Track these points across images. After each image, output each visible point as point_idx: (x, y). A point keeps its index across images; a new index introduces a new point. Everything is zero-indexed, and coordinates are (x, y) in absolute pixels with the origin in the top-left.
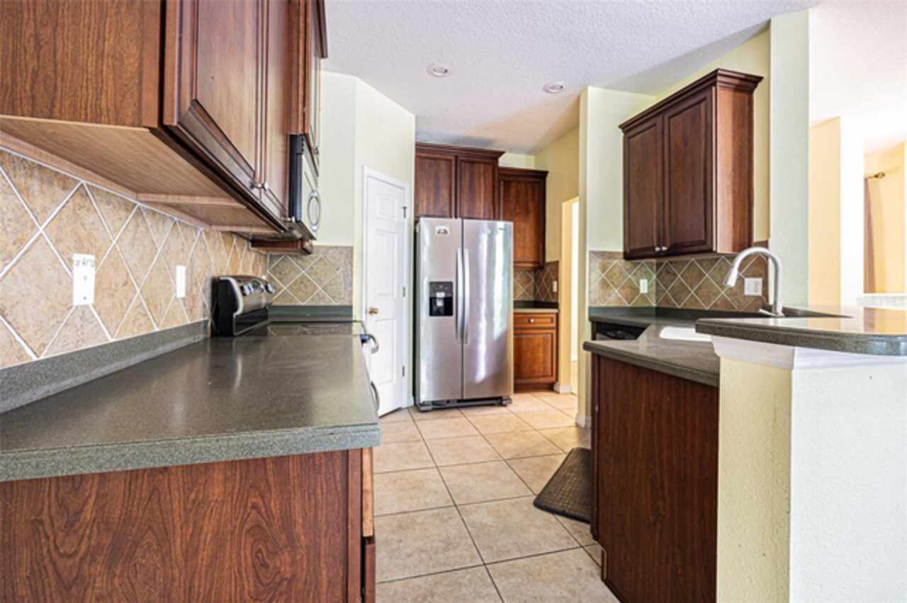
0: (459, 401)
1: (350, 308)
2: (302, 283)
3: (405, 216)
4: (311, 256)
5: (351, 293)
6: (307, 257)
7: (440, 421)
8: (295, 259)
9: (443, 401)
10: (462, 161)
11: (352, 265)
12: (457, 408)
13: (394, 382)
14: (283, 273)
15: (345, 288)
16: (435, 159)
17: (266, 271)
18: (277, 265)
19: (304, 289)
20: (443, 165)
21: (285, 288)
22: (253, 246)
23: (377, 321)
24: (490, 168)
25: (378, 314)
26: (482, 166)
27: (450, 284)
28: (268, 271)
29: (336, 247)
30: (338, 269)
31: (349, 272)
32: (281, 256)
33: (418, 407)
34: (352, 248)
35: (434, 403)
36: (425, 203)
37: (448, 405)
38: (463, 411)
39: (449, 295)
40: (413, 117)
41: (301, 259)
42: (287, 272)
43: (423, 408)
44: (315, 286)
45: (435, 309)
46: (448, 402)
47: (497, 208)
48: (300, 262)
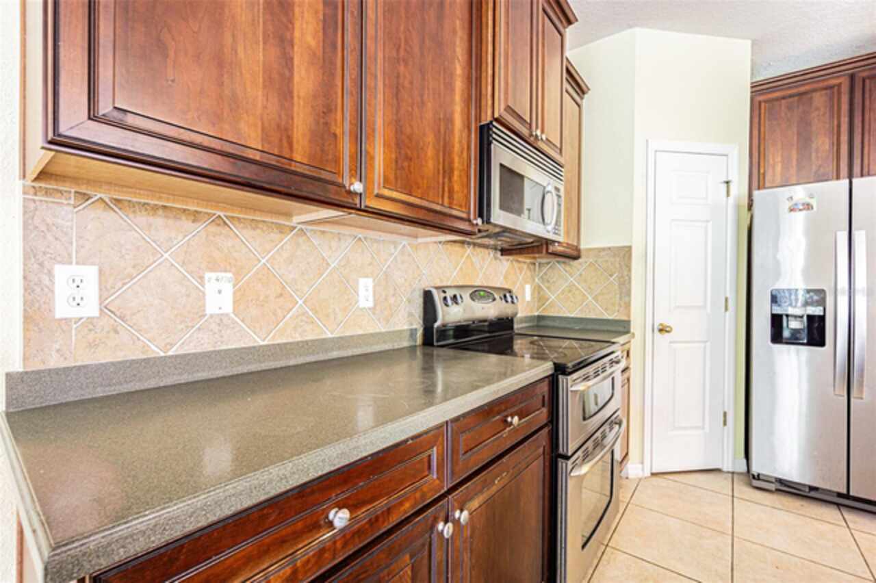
0: (840, 495)
1: (628, 322)
2: (570, 291)
3: (728, 194)
4: (580, 260)
5: (628, 305)
6: (575, 263)
7: (790, 518)
8: (563, 265)
9: (804, 485)
11: (630, 270)
12: (838, 505)
13: (707, 429)
14: (551, 281)
15: (621, 299)
17: (534, 280)
18: (545, 274)
19: (573, 299)
21: (553, 297)
22: (502, 255)
23: (671, 342)
25: (673, 332)
27: (821, 292)
28: (537, 280)
29: (609, 248)
30: (611, 276)
31: (627, 278)
32: (549, 263)
33: (753, 479)
34: (628, 250)
35: (780, 481)
36: (779, 168)
37: (813, 494)
38: (851, 517)
39: (817, 311)
40: (746, 44)
41: (569, 265)
42: (555, 279)
43: (756, 483)
44: (584, 295)
45: (786, 334)
46: (812, 488)
48: (568, 268)
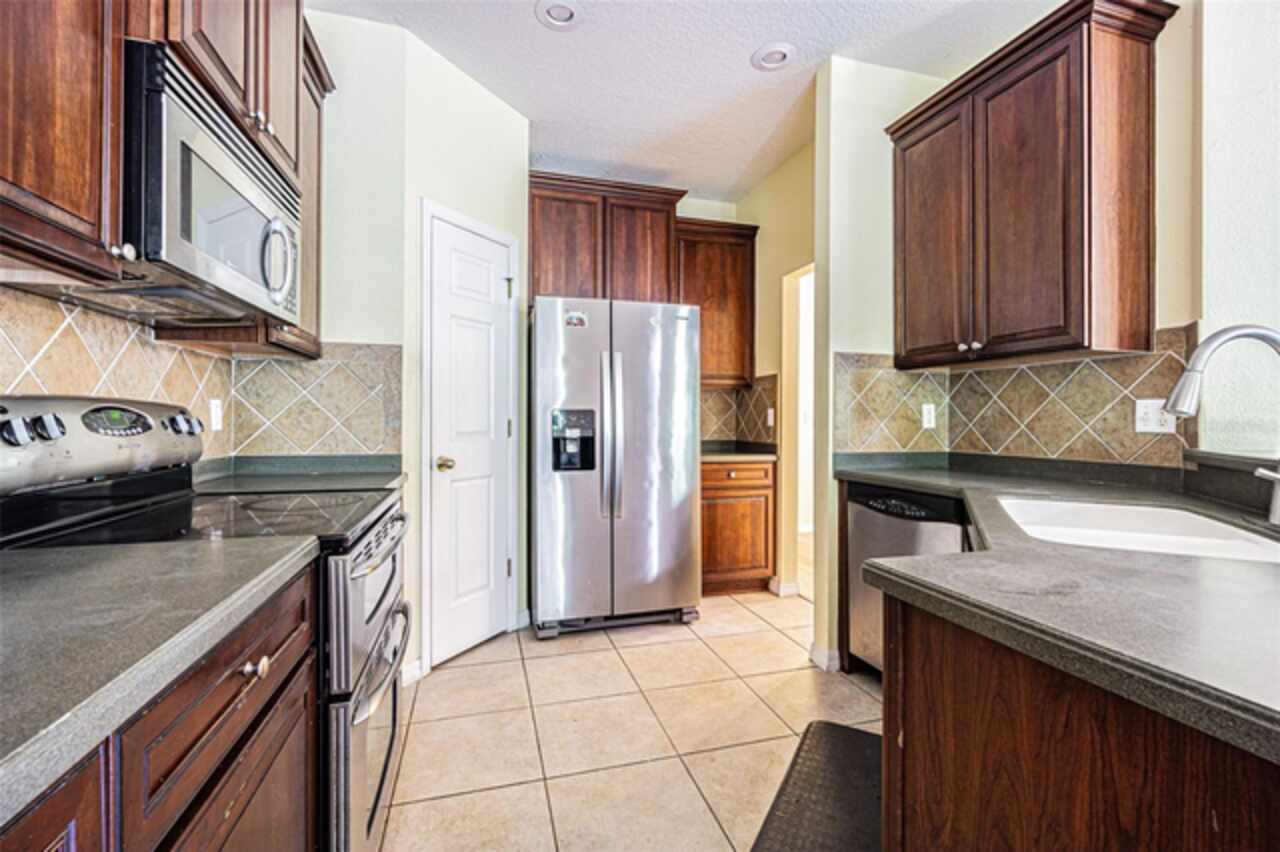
0: (607, 618)
1: (398, 458)
2: (301, 412)
3: (510, 296)
4: (320, 361)
5: (398, 432)
6: (312, 365)
7: (571, 661)
8: (287, 367)
9: (578, 620)
10: (613, 205)
11: (400, 381)
12: (604, 629)
13: (492, 586)
14: (264, 395)
15: (387, 423)
16: (568, 201)
17: (228, 392)
18: (252, 380)
19: (305, 425)
20: (582, 212)
21: (268, 423)
22: (158, 337)
23: (453, 481)
24: (661, 218)
25: (455, 467)
26: (648, 214)
27: (591, 413)
28: (233, 391)
29: (369, 346)
30: (372, 388)
31: (396, 392)
32: (261, 362)
33: (536, 630)
34: (398, 351)
35: (562, 623)
37: (589, 626)
38: (615, 636)
39: (589, 434)
40: (526, 122)
41: (300, 368)
42: (271, 391)
43: (542, 634)
44: (328, 418)
45: (564, 458)
46: (587, 620)
47: (673, 284)
48: (297, 373)
